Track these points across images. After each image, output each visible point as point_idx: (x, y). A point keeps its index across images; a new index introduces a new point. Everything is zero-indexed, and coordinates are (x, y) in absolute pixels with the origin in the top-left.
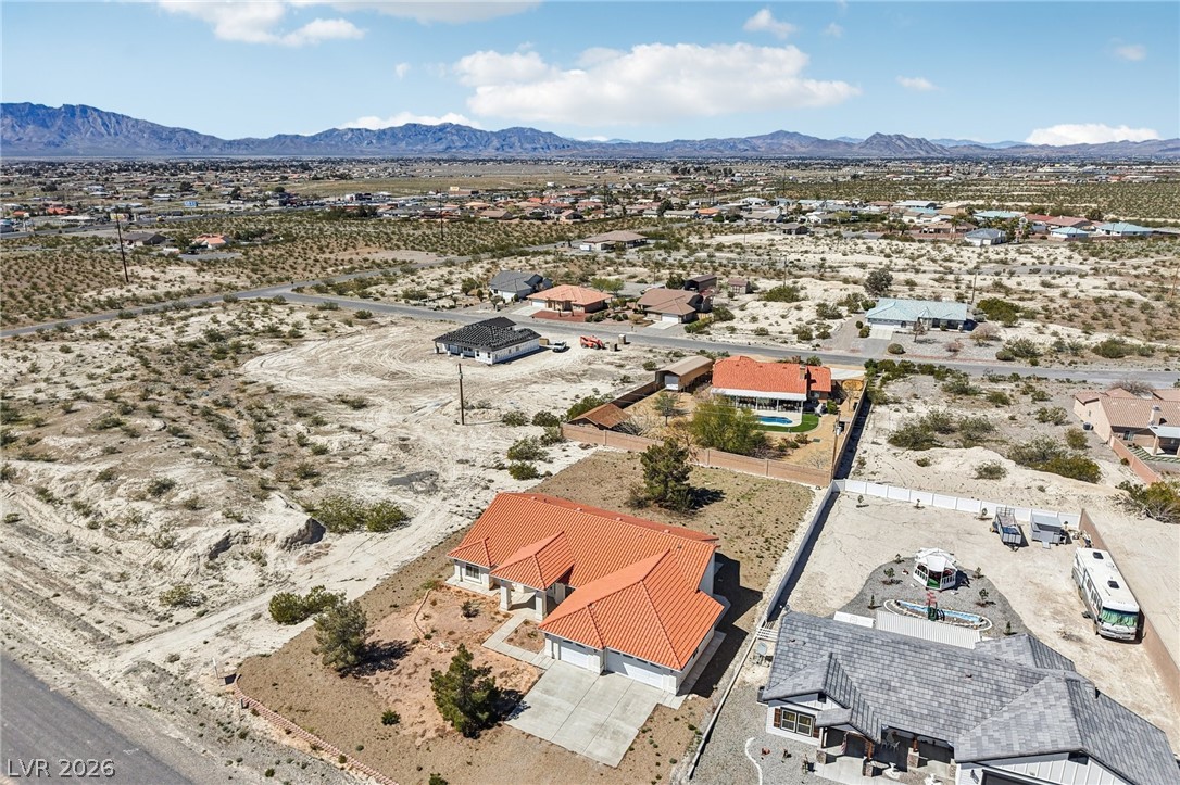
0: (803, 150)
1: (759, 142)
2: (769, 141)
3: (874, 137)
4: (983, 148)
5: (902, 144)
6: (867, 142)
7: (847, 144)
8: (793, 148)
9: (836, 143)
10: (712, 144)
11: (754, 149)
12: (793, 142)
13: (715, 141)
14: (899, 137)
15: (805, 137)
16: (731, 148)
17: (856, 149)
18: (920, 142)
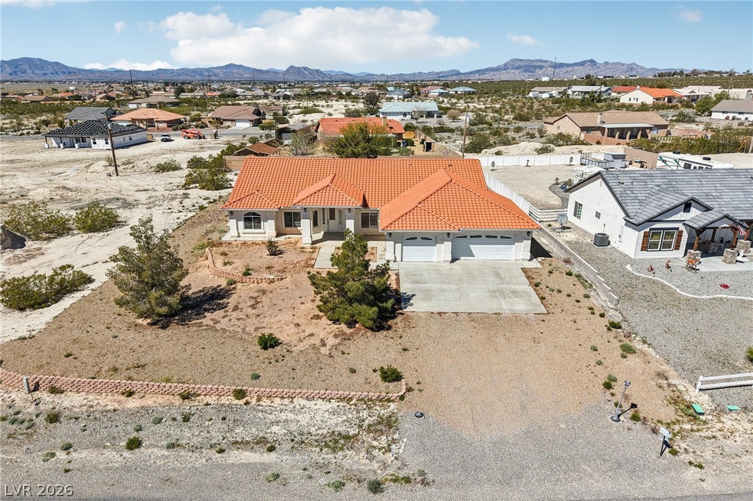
0: (248, 76)
1: (218, 71)
2: (225, 71)
3: (290, 68)
4: (352, 75)
5: (307, 73)
6: (287, 71)
7: (274, 72)
8: (242, 75)
9: (268, 72)
10: (185, 71)
11: (216, 75)
12: (241, 71)
13: (187, 70)
14: (305, 68)
15: (248, 68)
16: (200, 75)
17: (281, 75)
18: (317, 71)
